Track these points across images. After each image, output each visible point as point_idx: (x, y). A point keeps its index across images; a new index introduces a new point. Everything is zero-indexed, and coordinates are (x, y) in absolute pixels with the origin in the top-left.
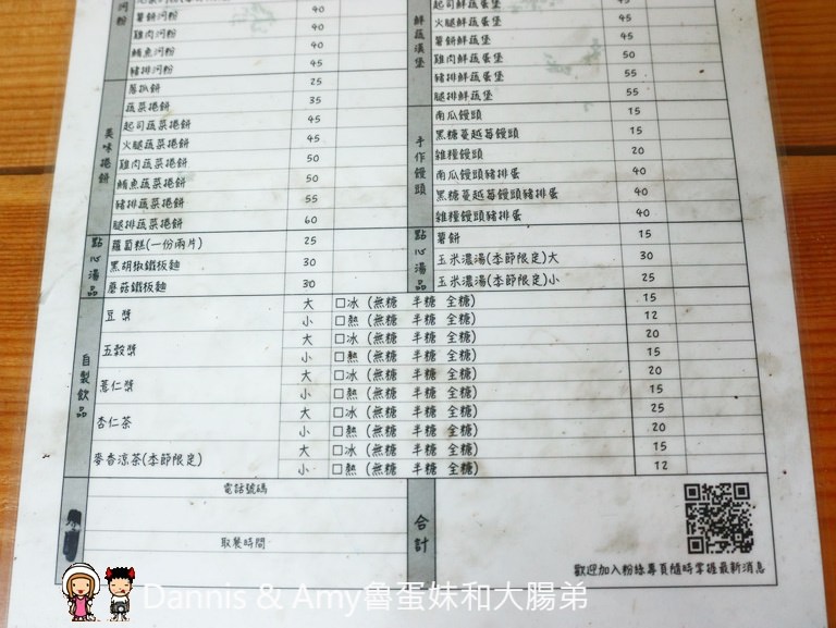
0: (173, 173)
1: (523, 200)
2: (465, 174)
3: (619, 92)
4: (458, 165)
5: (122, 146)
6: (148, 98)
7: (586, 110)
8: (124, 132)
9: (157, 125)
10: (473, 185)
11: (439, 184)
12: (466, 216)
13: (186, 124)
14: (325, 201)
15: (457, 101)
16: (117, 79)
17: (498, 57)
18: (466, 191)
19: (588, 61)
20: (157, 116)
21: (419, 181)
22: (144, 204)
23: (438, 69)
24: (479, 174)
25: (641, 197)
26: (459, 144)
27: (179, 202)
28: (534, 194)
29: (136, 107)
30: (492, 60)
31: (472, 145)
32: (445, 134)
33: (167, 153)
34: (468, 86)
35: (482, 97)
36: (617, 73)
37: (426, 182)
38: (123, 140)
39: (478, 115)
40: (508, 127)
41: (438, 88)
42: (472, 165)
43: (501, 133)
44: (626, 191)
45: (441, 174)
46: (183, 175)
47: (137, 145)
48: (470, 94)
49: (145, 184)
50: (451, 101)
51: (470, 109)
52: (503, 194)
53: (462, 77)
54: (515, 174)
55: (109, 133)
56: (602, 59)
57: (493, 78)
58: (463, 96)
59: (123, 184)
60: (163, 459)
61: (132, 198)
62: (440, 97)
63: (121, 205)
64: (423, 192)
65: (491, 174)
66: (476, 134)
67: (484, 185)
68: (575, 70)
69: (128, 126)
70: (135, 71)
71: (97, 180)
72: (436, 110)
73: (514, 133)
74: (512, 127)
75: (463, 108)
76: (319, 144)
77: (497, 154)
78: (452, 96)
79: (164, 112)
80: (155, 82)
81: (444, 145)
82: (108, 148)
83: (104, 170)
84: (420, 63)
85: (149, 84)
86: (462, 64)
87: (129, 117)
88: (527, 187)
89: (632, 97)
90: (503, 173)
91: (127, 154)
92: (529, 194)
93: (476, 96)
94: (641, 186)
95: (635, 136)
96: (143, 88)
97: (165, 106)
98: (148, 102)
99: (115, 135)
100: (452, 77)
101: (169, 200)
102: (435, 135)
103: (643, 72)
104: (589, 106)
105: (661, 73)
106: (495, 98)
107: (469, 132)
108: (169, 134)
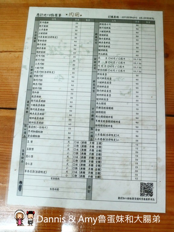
0: (42, 112)
1: (113, 123)
2: (102, 117)
3: (134, 101)
4: (100, 115)
5: (31, 105)
6: (36, 94)
7: (127, 104)
8: (31, 102)
9: (38, 101)
10: (103, 119)
11: (96, 118)
12: (101, 125)
13: (44, 101)
14: (73, 120)
15: (101, 100)
16: (29, 90)
17: (110, 91)
18: (102, 120)
19: (129, 93)
20: (38, 99)
21: (92, 117)
22: (35, 118)
23: (97, 93)
24: (104, 117)
25: (137, 124)
26: (101, 110)
27: (43, 118)
28: (115, 122)
29: (34, 96)
30: (109, 91)
31: (103, 110)
32: (98, 107)
33: (40, 107)
34: (103, 97)
35: (106, 100)
36: (134, 96)
37: (94, 118)
38: (31, 104)
39: (105, 104)
40: (111, 107)
41: (97, 97)
42: (103, 115)
43: (110, 108)
44: (134, 122)
45: (97, 116)
46: (44, 112)
47: (34, 105)
48: (104, 99)
49: (36, 114)
50: (100, 100)
51: (104, 102)
52: (109, 121)
53: (102, 95)
54: (112, 117)
55: (28, 102)
56: (131, 93)
57: (109, 96)
58: (102, 99)
59: (31, 114)
60: (39, 172)
61: (33, 117)
62: (97, 99)
63: (31, 118)
64: (93, 120)
65: (107, 117)
66: (104, 108)
67: (106, 119)
68: (126, 95)
69: (32, 101)
70: (34, 88)
71: (25, 112)
72: (97, 102)
73: (112, 108)
74: (112, 107)
75: (102, 102)
76: (72, 108)
77: (108, 113)
78: (100, 99)
79: (40, 98)
80: (38, 91)
81: (98, 110)
82: (28, 105)
83: (27, 110)
84: (94, 91)
85: (37, 91)
86: (102, 92)
87: (32, 99)
88: (114, 120)
89: (137, 102)
90: (109, 117)
91: (32, 107)
92: (114, 122)
93: (105, 99)
94: (137, 121)
95: (137, 111)
96: (35, 92)
97: (40, 97)
98: (37, 95)
99: (29, 102)
100: (100, 95)
101: (41, 118)
102: (96, 108)
103: (140, 96)
104: (128, 103)
105: (144, 97)
106: (109, 100)
108: (41, 103)
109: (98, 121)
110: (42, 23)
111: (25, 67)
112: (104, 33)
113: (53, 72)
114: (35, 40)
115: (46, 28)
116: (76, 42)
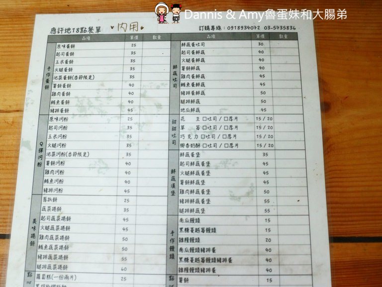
0: (62, 243)
1: (217, 263)
2: (192, 250)
3: (261, 211)
4: (189, 245)
5: (40, 228)
6: (52, 204)
7: (246, 219)
8: (41, 221)
9: (56, 218)
10: (195, 255)
11: (180, 255)
12: (192, 270)
13: (69, 219)
14: (130, 260)
15: (189, 214)
16: (38, 194)
17: (208, 191)
18: (192, 258)
19: (248, 195)
20: (56, 214)
21: (172, 252)
22: (50, 257)
23: (181, 197)
24: (198, 250)
25: (269, 263)
26: (189, 235)
27: (66, 257)
28: (222, 260)
29: (47, 208)
30: (206, 193)
31: (195, 235)
32: (183, 230)
33: (61, 233)
34: (194, 206)
35: (201, 212)
36: (261, 201)
37: (175, 253)
38: (41, 225)
39: (198, 221)
40: (211, 227)
41: (182, 206)
42: (195, 245)
43: (208, 230)
44: (262, 259)
45: (181, 249)
46: (68, 244)
47: (47, 228)
48: (195, 210)
49: (51, 248)
50: (187, 213)
51: (195, 217)
52: (208, 260)
53: (192, 201)
54: (214, 251)
55: (34, 221)
56: (254, 194)
57: (206, 202)
58: (192, 211)
59: (41, 247)
61: (45, 254)
62: (182, 211)
63: (40, 257)
64: (173, 258)
65: (203, 250)
66: (197, 230)
67: (200, 255)
68: (243, 199)
69: (43, 218)
70: (46, 190)
71: (29, 244)
72: (180, 217)
73: (214, 230)
74: (213, 227)
75: (192, 217)
76: (128, 232)
77: (206, 240)
78: (187, 210)
79: (59, 212)
80: (55, 197)
81: (183, 235)
82: (34, 228)
83: (33, 240)
84: (173, 193)
85: (52, 197)
86: (192, 195)
87: (44, 214)
88: (219, 257)
89: (267, 214)
90: (209, 250)
91: (43, 232)
92: (219, 260)
93: (198, 211)
94: (269, 257)
95: (267, 233)
96: (50, 199)
97: (59, 209)
98: (52, 206)
99: (37, 222)
100: (187, 201)
101: (61, 256)
102: (179, 230)
103: (273, 200)
104: (248, 217)
105: (281, 201)
106: (206, 212)
107: (194, 229)
108: (61, 223)
109: (183, 260)
110: (62, 49)
111: (27, 144)
112: (191, 64)
113: (85, 153)
114: (47, 84)
115: (69, 58)
116: (133, 85)
